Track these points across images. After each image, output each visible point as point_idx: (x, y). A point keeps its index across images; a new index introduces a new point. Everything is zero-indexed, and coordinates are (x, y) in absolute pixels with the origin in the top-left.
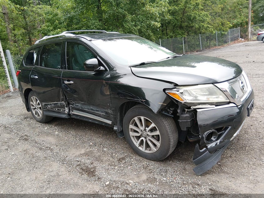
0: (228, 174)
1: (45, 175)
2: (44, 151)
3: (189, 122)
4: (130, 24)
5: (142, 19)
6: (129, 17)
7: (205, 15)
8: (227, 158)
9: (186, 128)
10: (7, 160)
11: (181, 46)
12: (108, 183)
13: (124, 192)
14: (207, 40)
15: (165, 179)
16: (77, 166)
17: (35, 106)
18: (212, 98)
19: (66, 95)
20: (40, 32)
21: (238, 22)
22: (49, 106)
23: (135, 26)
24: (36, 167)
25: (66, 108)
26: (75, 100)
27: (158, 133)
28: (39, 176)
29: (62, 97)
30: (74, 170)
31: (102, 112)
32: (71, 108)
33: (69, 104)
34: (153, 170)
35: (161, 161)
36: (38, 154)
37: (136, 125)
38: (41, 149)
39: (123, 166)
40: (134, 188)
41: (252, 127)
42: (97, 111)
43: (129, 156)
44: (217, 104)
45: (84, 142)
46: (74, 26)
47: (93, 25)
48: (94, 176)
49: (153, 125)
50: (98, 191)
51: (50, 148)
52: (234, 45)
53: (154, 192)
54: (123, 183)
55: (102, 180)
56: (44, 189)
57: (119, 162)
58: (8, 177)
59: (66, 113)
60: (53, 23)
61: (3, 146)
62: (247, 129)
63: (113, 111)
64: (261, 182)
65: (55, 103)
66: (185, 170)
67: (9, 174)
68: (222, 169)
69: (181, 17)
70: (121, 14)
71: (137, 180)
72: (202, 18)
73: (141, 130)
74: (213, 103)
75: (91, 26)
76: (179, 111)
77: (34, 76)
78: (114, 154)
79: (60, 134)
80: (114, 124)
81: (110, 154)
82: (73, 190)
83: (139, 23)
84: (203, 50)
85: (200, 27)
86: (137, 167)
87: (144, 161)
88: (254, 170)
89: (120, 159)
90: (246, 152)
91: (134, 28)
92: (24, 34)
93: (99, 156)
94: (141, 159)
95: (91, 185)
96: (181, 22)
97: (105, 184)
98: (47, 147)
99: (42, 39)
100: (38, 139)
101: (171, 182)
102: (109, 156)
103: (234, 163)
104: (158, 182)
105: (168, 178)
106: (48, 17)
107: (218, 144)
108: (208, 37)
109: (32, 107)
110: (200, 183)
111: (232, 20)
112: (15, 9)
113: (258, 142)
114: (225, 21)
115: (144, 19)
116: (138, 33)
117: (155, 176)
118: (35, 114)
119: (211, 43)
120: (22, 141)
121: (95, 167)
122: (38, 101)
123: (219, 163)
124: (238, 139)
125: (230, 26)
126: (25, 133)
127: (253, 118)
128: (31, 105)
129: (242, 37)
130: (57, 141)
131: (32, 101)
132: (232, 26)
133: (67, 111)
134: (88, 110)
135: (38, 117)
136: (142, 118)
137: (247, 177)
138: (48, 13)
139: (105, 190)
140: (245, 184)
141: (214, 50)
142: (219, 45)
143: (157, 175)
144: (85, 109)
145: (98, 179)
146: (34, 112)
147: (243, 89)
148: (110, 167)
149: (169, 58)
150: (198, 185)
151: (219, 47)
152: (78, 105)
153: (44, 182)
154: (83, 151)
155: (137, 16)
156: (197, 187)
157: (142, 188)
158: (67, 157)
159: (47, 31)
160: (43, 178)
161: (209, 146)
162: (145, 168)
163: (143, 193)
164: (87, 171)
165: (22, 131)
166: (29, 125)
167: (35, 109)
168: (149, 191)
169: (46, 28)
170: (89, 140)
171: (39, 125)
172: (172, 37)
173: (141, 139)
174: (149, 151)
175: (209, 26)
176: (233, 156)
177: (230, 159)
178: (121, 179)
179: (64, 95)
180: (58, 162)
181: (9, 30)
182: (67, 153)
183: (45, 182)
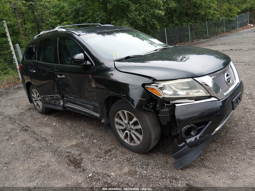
0: (208, 168)
1: (36, 166)
2: (40, 142)
3: (169, 117)
4: (134, 14)
5: (146, 8)
6: (133, 7)
7: (211, 2)
8: (211, 152)
9: (165, 123)
10: (7, 150)
11: (187, 33)
12: (90, 175)
13: (103, 185)
14: (215, 27)
15: (145, 172)
16: (67, 157)
17: (36, 98)
18: (192, 92)
19: (60, 89)
20: (48, 25)
21: (247, 7)
22: (47, 99)
23: (140, 15)
24: (31, 157)
25: (61, 101)
26: (67, 93)
27: (139, 127)
28: (31, 166)
29: (56, 91)
30: (63, 161)
31: (91, 105)
32: (65, 101)
33: (63, 97)
34: (135, 162)
35: (145, 153)
36: (34, 145)
37: (121, 119)
38: (37, 140)
39: (108, 158)
40: (114, 181)
41: (243, 119)
42: (87, 104)
43: (115, 148)
44: (197, 99)
45: (77, 133)
46: (80, 18)
47: (98, 16)
48: (80, 167)
49: (135, 119)
50: (80, 182)
51: (45, 138)
52: (242, 31)
53: (132, 186)
54: (105, 175)
55: (86, 172)
56: (34, 179)
57: (105, 154)
58: (4, 167)
59: (61, 105)
60: (60, 16)
61: (5, 137)
62: (238, 120)
63: (99, 104)
64: (241, 179)
65: (51, 96)
66: (167, 163)
67: (6, 163)
68: (203, 163)
69: (187, 4)
70: (125, 4)
71: (118, 172)
72: (208, 5)
73: (126, 124)
74: (193, 97)
75: (96, 17)
76: (158, 106)
77: (33, 70)
78: (102, 146)
79: (57, 125)
80: (101, 117)
81: (99, 145)
82: (58, 180)
83: (143, 12)
84: (210, 37)
85: (206, 14)
86: (121, 159)
87: (129, 153)
88: (236, 166)
89: (106, 151)
90: (232, 146)
91: (138, 17)
92: (33, 28)
93: (89, 147)
94: (127, 151)
95: (75, 177)
96: (187, 9)
97: (88, 176)
98: (43, 138)
99: (39, 35)
100: (37, 130)
101: (150, 175)
102: (97, 147)
103: (218, 157)
104: (138, 175)
105: (149, 172)
106: (55, 10)
107: (198, 138)
108: (216, 23)
109: (34, 99)
110: (178, 177)
111: (241, 5)
112: (21, 5)
113: (247, 135)
114: (233, 7)
115: (148, 7)
116: (142, 22)
117: (137, 169)
118: (36, 106)
119: (218, 30)
120: (22, 132)
121: (82, 159)
122: (38, 94)
123: (202, 157)
124: (226, 132)
125: (238, 11)
126: (27, 124)
127: (247, 109)
128: (33, 97)
129: (251, 23)
130: (53, 132)
131: (33, 94)
132: (240, 11)
133: (62, 103)
134: (80, 103)
135: (39, 109)
136: (125, 112)
137: (227, 172)
138: (55, 6)
139: (87, 182)
140: (224, 180)
141: (221, 37)
142: (226, 32)
143: (139, 168)
144: (77, 102)
145: (83, 170)
146: (36, 104)
147: (229, 82)
148: (96, 158)
149: (157, 50)
150: (176, 179)
151: (226, 34)
152: (71, 97)
153: (34, 172)
154: (74, 142)
155: (140, 6)
156: (174, 181)
157: (122, 181)
158: (59, 148)
159: (55, 24)
160: (34, 168)
161: (188, 141)
162: (128, 161)
163: (122, 186)
164: (74, 163)
165: (24, 122)
166: (32, 116)
167: (36, 101)
168: (127, 184)
169: (53, 21)
170: (82, 131)
171: (40, 116)
172: (177, 25)
173: (126, 132)
174: (133, 144)
175: (215, 12)
176: (218, 149)
177: (214, 153)
178: (105, 172)
179: (58, 88)
180: (50, 153)
181: (20, 24)
182: (60, 144)
183: (36, 172)
